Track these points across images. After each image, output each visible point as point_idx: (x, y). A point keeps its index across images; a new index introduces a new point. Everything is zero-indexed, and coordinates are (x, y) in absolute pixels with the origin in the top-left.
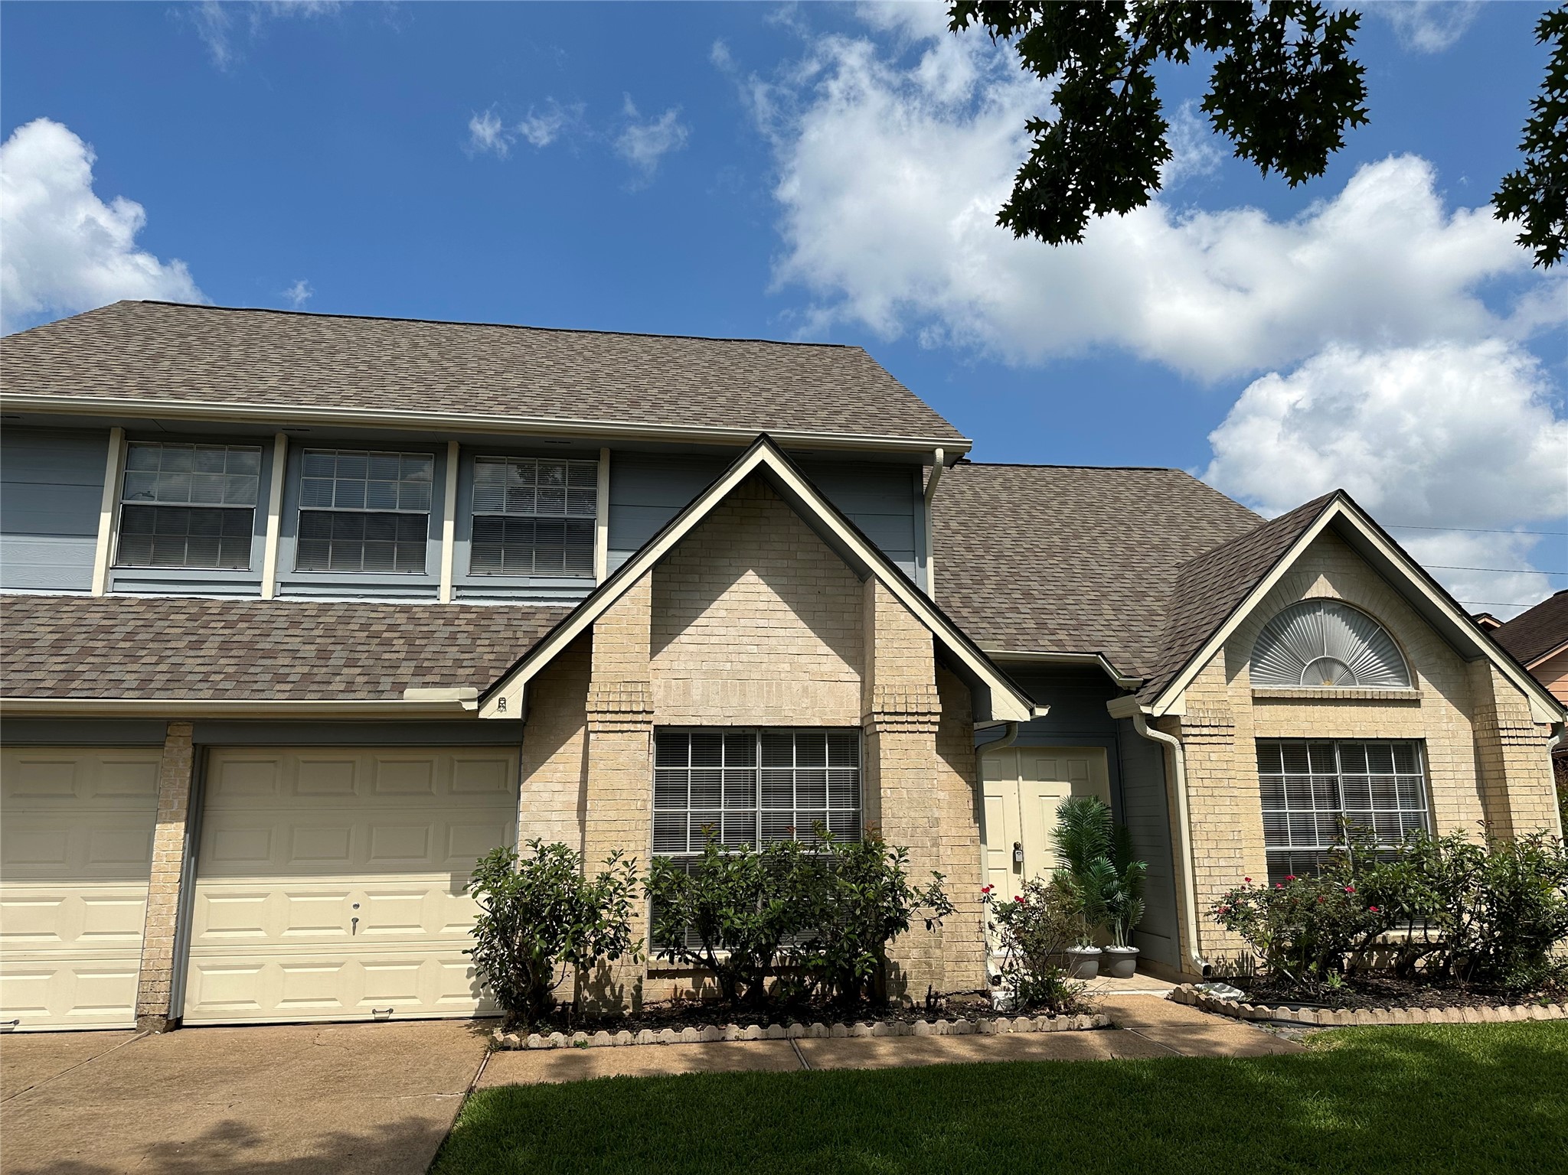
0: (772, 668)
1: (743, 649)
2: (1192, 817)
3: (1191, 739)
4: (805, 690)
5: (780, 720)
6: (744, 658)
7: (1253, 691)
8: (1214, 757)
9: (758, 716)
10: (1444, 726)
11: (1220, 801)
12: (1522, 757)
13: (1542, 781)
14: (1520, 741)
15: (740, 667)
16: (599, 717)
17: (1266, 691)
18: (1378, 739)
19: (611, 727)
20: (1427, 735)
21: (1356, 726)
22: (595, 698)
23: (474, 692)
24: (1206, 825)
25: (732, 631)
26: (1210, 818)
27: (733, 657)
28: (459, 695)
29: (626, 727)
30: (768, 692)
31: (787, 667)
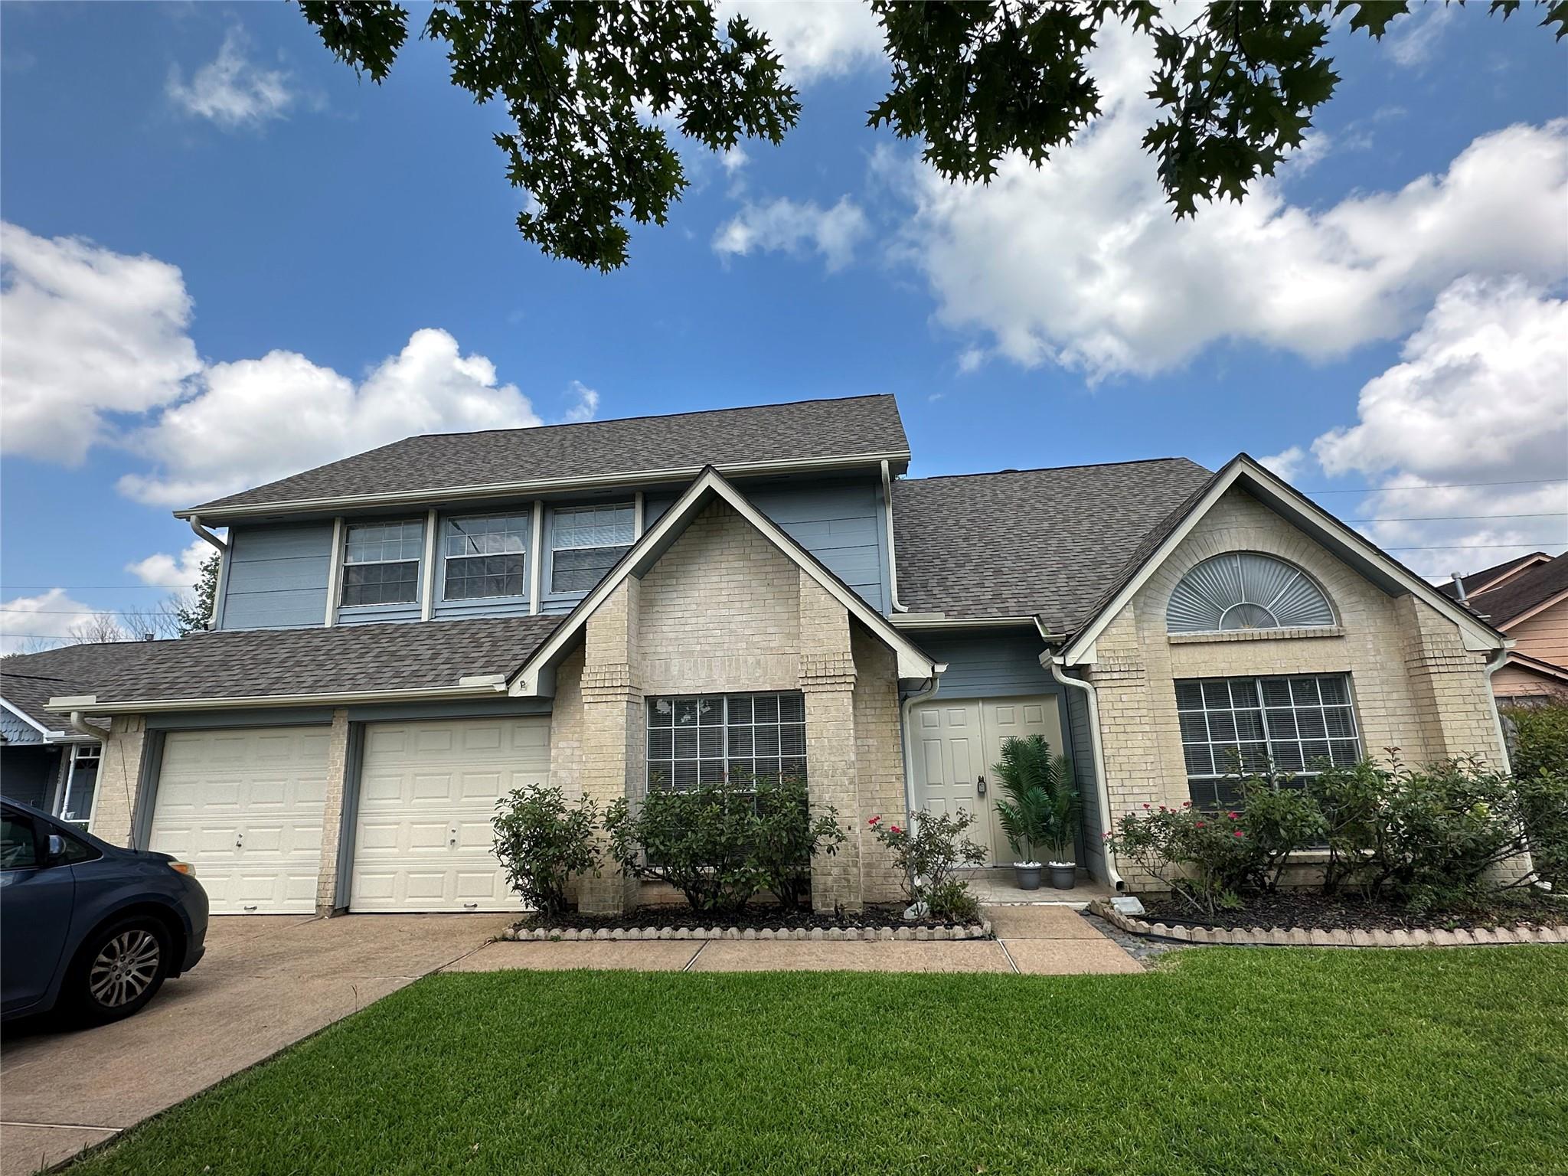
0: (732, 647)
1: (709, 633)
2: (1105, 751)
3: (1102, 684)
4: (758, 662)
5: (739, 688)
6: (711, 640)
7: (1169, 638)
8: (1124, 698)
9: (722, 684)
10: (1372, 659)
11: (1131, 736)
12: (1454, 684)
13: (1480, 707)
14: (1451, 668)
15: (707, 648)
16: (590, 692)
17: (1181, 637)
18: (1300, 674)
19: (599, 699)
20: (1355, 668)
21: (1276, 664)
22: (587, 678)
23: (502, 677)
24: (1119, 758)
25: (701, 620)
26: (1122, 752)
27: (702, 640)
28: (493, 682)
29: (610, 698)
30: (730, 666)
31: (744, 645)
